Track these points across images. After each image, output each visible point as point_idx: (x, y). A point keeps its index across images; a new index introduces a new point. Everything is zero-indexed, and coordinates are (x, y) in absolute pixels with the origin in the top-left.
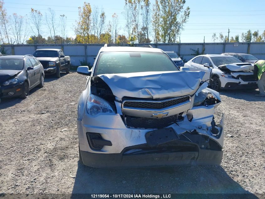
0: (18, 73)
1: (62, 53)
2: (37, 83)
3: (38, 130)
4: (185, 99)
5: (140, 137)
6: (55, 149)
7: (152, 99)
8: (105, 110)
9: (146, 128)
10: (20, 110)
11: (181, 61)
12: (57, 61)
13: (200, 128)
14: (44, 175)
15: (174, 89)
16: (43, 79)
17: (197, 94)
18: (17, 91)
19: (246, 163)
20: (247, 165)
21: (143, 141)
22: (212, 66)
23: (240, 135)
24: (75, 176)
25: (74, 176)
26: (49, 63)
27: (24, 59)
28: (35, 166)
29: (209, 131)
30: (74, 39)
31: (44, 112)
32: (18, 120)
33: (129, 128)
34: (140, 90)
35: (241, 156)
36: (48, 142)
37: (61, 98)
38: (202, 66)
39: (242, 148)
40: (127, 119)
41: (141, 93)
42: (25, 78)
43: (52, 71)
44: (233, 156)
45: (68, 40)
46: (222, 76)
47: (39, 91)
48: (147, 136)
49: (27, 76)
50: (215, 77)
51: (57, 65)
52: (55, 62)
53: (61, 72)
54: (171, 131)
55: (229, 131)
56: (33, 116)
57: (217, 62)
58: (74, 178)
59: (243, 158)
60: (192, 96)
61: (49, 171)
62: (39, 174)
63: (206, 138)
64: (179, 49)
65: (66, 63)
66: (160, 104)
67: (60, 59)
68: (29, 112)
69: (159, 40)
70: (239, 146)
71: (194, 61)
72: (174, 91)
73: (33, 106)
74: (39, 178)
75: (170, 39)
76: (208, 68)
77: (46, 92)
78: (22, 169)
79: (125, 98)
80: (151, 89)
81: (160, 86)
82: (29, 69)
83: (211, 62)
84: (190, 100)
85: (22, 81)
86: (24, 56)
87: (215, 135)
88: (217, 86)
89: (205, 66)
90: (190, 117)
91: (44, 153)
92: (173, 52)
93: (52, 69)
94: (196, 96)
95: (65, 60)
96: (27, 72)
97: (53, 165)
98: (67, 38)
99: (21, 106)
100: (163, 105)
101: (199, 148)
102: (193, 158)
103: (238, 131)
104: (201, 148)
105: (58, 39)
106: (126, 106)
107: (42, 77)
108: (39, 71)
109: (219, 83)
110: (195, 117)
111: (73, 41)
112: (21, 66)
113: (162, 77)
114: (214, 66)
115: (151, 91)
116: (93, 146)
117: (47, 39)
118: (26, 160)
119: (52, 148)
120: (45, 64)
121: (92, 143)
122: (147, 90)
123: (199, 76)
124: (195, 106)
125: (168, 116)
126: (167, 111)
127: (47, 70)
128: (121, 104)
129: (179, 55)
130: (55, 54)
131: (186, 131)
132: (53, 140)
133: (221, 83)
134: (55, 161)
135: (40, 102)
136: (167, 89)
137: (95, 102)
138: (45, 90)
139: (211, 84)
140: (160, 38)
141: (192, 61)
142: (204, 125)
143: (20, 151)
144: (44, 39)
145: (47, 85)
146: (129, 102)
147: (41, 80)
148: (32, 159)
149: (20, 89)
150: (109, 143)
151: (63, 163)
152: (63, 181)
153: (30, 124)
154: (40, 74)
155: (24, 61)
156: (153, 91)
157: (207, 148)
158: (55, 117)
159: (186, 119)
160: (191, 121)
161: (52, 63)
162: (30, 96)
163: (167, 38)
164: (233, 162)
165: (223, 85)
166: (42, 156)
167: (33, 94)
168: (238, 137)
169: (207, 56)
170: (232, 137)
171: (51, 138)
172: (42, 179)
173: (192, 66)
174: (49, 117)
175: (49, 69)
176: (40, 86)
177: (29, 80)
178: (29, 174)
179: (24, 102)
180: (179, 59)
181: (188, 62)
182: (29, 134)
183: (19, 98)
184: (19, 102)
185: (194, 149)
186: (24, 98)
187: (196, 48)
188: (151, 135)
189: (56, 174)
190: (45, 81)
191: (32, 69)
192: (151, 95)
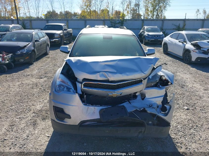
0: (28, 45)
1: (66, 27)
2: (44, 52)
3: (34, 92)
4: (138, 82)
5: (94, 113)
6: (41, 111)
7: (108, 81)
8: (69, 89)
9: (101, 105)
10: (26, 74)
11: (162, 35)
12: (61, 33)
13: (151, 106)
14: (28, 132)
15: (128, 73)
16: (48, 48)
17: (150, 77)
18: (26, 58)
19: (192, 136)
20: (193, 138)
21: (97, 116)
22: (186, 42)
23: (195, 108)
24: (50, 136)
25: (48, 136)
26: (55, 35)
27: (33, 33)
28: (23, 124)
29: (159, 109)
30: (80, 13)
31: (42, 77)
32: (23, 82)
33: (86, 105)
34: (98, 74)
35: (190, 129)
36: (38, 103)
37: (59, 65)
38: (177, 41)
39: (193, 121)
40: (86, 97)
41: (98, 76)
42: (33, 48)
43: (57, 42)
44: (183, 128)
46: (194, 51)
47: (44, 59)
48: (102, 113)
49: (34, 47)
50: (187, 52)
51: (61, 37)
52: (59, 34)
53: (65, 42)
54: (122, 109)
55: (187, 103)
56: (34, 80)
57: (191, 38)
58: (48, 137)
59: (192, 131)
60: (144, 79)
61: (31, 129)
62: (24, 131)
63: (154, 115)
64: (163, 25)
65: (68, 35)
66: (115, 85)
67: (64, 32)
68: (32, 76)
69: (148, 15)
70: (191, 119)
71: (171, 37)
72: (127, 75)
73: (37, 71)
74: (23, 134)
75: (158, 15)
76: (183, 43)
77: (49, 60)
78: (13, 125)
79: (85, 80)
80: (108, 73)
81: (116, 70)
82: (36, 41)
83: (185, 39)
84: (143, 82)
85: (30, 51)
86: (33, 30)
87: (164, 113)
88: (189, 59)
89: (179, 42)
90: (143, 96)
91: (33, 113)
92: (156, 27)
93: (57, 40)
94: (149, 78)
95: (68, 32)
96: (34, 43)
97: (36, 124)
98: (75, 13)
99: (27, 71)
100: (117, 87)
101: (146, 124)
102: (141, 132)
103: (194, 104)
104: (148, 124)
106: (85, 86)
107: (48, 47)
108: (45, 42)
109: (190, 57)
110: (147, 96)
111: (78, 15)
112: (29, 39)
113: (119, 63)
114: (188, 42)
115: (108, 75)
116: (57, 117)
117: (59, 13)
118: (18, 118)
119: (39, 109)
120: (51, 36)
121: (57, 115)
122: (104, 73)
123: (152, 62)
124: (148, 87)
125: (122, 95)
126: (121, 92)
127: (53, 40)
128: (81, 84)
129: (162, 30)
130: (59, 28)
131: (136, 109)
132: (43, 102)
133: (192, 58)
134: (38, 121)
135: (42, 67)
136: (121, 73)
138: (49, 57)
139: (183, 58)
140: (149, 13)
141: (170, 36)
142: (155, 103)
143: (16, 110)
144: (57, 13)
145: (52, 53)
146: (88, 83)
147: (47, 49)
148: (23, 117)
149: (28, 57)
150: (69, 117)
151: (44, 123)
152: (39, 139)
153: (30, 86)
154: (46, 44)
156: (110, 74)
157: (154, 125)
158: (50, 82)
159: (139, 98)
160: (143, 99)
161: (57, 35)
162: (37, 62)
163: (155, 13)
164: (181, 133)
165: (193, 59)
166: (30, 115)
167: (39, 61)
168: (193, 110)
169: (184, 32)
170: (187, 109)
171: (41, 100)
172: (25, 136)
173: (169, 41)
174: (45, 81)
175: (55, 40)
176: (46, 54)
177: (36, 50)
178: (17, 130)
179: (31, 67)
180: (161, 33)
181: (167, 37)
182: (27, 95)
183: (27, 64)
184: (28, 67)
185: (141, 125)
186: (32, 64)
187: (177, 23)
188: (104, 112)
189: (36, 132)
190: (50, 50)
191: (39, 41)
192: (107, 78)
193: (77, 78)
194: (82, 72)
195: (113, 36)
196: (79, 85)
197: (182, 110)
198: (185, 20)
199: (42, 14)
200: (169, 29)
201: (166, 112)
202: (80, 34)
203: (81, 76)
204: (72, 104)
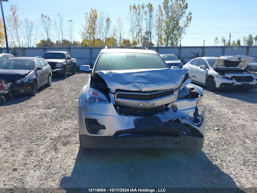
0: (29, 73)
1: (69, 56)
2: (46, 82)
3: (45, 122)
4: (169, 93)
5: (129, 123)
6: (59, 137)
7: (141, 92)
8: (101, 100)
9: (135, 116)
10: (30, 105)
11: (181, 63)
12: (64, 62)
13: (183, 118)
14: (50, 156)
15: (160, 84)
16: (50, 79)
17: (181, 88)
18: (28, 88)
19: (226, 150)
20: (227, 152)
21: (132, 126)
22: (208, 68)
23: (226, 128)
24: (76, 158)
25: (74, 158)
26: (57, 64)
27: (34, 60)
28: (42, 149)
29: (191, 121)
30: (81, 42)
31: (50, 107)
32: (28, 113)
33: (121, 115)
34: (131, 84)
35: (223, 145)
36: (53, 131)
37: (66, 96)
38: (198, 68)
39: (225, 139)
40: (119, 108)
41: (131, 86)
42: (35, 77)
43: (59, 72)
44: (215, 145)
45: (75, 43)
46: (217, 77)
47: (47, 90)
48: (136, 122)
49: (36, 76)
50: (210, 78)
51: (64, 66)
52: (62, 63)
53: (67, 73)
54: (156, 119)
55: (216, 125)
56: (41, 110)
58: (74, 159)
59: (225, 147)
60: (176, 90)
61: (54, 153)
62: (45, 156)
63: (188, 126)
64: (180, 53)
65: (72, 65)
66: (147, 95)
67: (67, 61)
68: (38, 107)
69: (162, 44)
70: (223, 137)
71: (192, 63)
72: (160, 85)
73: (41, 102)
74: (45, 158)
75: (172, 43)
76: (205, 69)
77: (53, 91)
78: (31, 152)
79: (118, 90)
80: (140, 83)
81: (148, 81)
82: (39, 69)
83: (207, 64)
84: (175, 93)
85: (32, 80)
86: (34, 58)
87: (197, 124)
88: (213, 86)
89: (201, 68)
90: (175, 109)
91: (50, 140)
92: (173, 55)
93: (59, 69)
94: (180, 90)
95: (71, 62)
96: (36, 71)
97: (57, 149)
98: (74, 42)
99: (31, 102)
100: (150, 97)
101: (181, 134)
102: (176, 143)
103: (224, 125)
104: (183, 134)
105: (65, 42)
106: (119, 96)
107: (50, 77)
108: (47, 71)
109: (214, 83)
110: (179, 108)
111: (79, 45)
112: (31, 66)
113: (150, 74)
114: (210, 68)
115: (140, 85)
116: (91, 130)
117: (55, 42)
118: (34, 145)
119: (57, 136)
120: (53, 65)
121: (90, 127)
122: (136, 84)
123: (182, 73)
124: (179, 99)
125: (155, 106)
126: (154, 102)
127: (55, 70)
128: (114, 95)
129: (179, 58)
130: (62, 56)
131: (169, 119)
132: (58, 130)
133: (215, 84)
134: (59, 146)
135: (47, 98)
136: (153, 83)
137: (93, 93)
138: (52, 89)
139: (207, 85)
140: (163, 42)
141: (190, 63)
142: (187, 115)
143: (29, 138)
144: (53, 43)
145: (54, 84)
146: (121, 94)
147: (49, 80)
148: (40, 144)
149: (30, 87)
150: (104, 127)
151: (65, 148)
152: (65, 161)
153: (38, 117)
154: (48, 74)
155: (34, 62)
156: (142, 85)
157: (189, 135)
158: (61, 111)
159: (171, 110)
160: (175, 112)
161: (59, 64)
162: (39, 93)
163: (170, 42)
164: (214, 150)
165: (218, 85)
166: (48, 142)
167: (41, 92)
168: (223, 130)
169: (205, 58)
170: (218, 130)
171: (56, 128)
172: (48, 159)
173: (189, 68)
174: (55, 111)
175: (57, 69)
176: (47, 85)
177: (38, 79)
178: (37, 155)
179: (34, 98)
180: (179, 61)
181: (187, 64)
182: (37, 124)
183: (29, 95)
184: (29, 98)
185: (176, 135)
186: (33, 95)
187: (196, 51)
188: (139, 122)
189: (60, 155)
190: (52, 81)
191: (41, 69)
192: (140, 88)
193: (109, 89)
194: (115, 83)
195: (137, 55)
196: (112, 96)
197: (213, 131)
198: (203, 48)
199: (34, 43)
200: (186, 58)
201: (199, 123)
202: (101, 53)
203: (113, 87)
204: (107, 114)
